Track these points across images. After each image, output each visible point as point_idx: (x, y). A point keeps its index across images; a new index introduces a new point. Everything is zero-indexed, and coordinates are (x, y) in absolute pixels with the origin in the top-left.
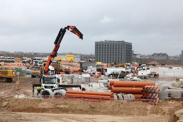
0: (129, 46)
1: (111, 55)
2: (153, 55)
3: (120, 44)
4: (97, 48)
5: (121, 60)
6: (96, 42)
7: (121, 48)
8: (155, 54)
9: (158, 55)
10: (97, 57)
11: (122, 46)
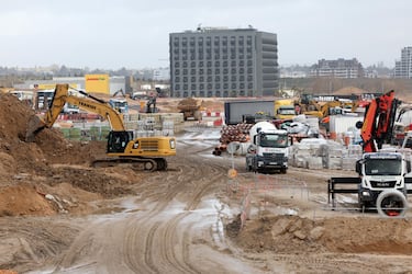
0: (269, 44)
1: (218, 71)
2: (315, 67)
3: (246, 40)
4: (177, 52)
5: (250, 87)
6: (171, 35)
7: (249, 50)
8: (322, 63)
9: (333, 64)
10: (177, 80)
11: (249, 43)
